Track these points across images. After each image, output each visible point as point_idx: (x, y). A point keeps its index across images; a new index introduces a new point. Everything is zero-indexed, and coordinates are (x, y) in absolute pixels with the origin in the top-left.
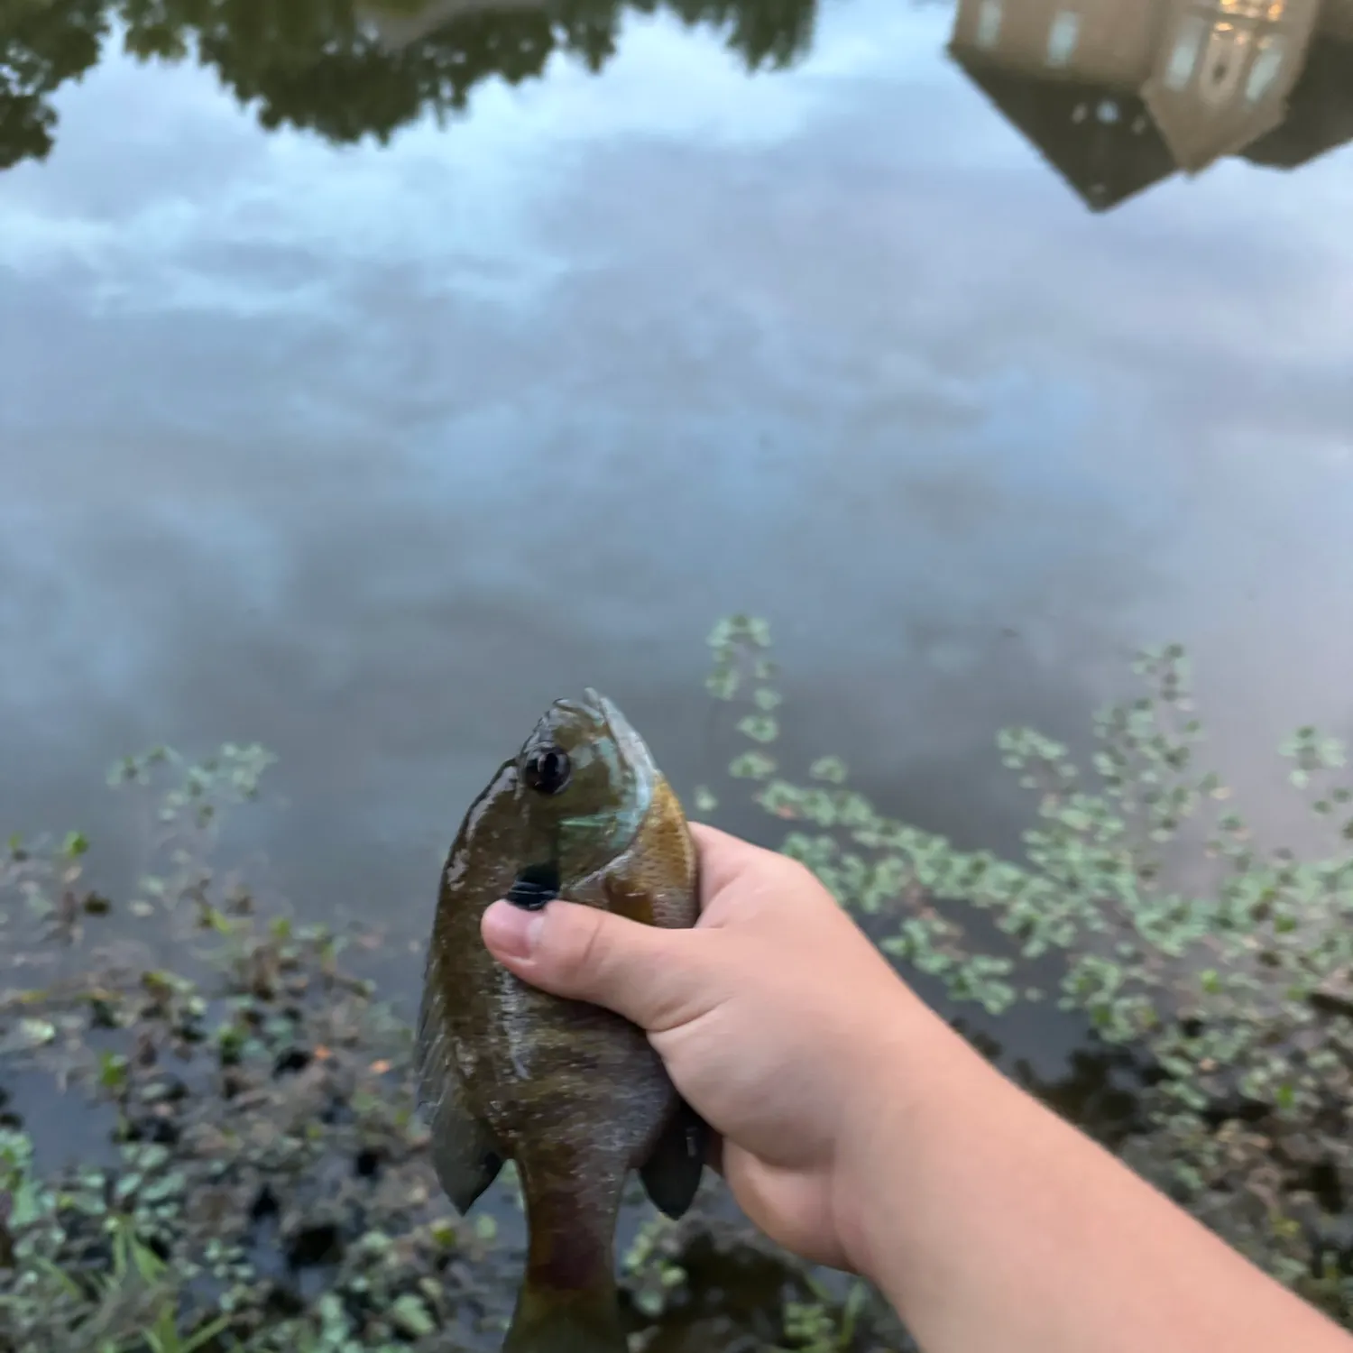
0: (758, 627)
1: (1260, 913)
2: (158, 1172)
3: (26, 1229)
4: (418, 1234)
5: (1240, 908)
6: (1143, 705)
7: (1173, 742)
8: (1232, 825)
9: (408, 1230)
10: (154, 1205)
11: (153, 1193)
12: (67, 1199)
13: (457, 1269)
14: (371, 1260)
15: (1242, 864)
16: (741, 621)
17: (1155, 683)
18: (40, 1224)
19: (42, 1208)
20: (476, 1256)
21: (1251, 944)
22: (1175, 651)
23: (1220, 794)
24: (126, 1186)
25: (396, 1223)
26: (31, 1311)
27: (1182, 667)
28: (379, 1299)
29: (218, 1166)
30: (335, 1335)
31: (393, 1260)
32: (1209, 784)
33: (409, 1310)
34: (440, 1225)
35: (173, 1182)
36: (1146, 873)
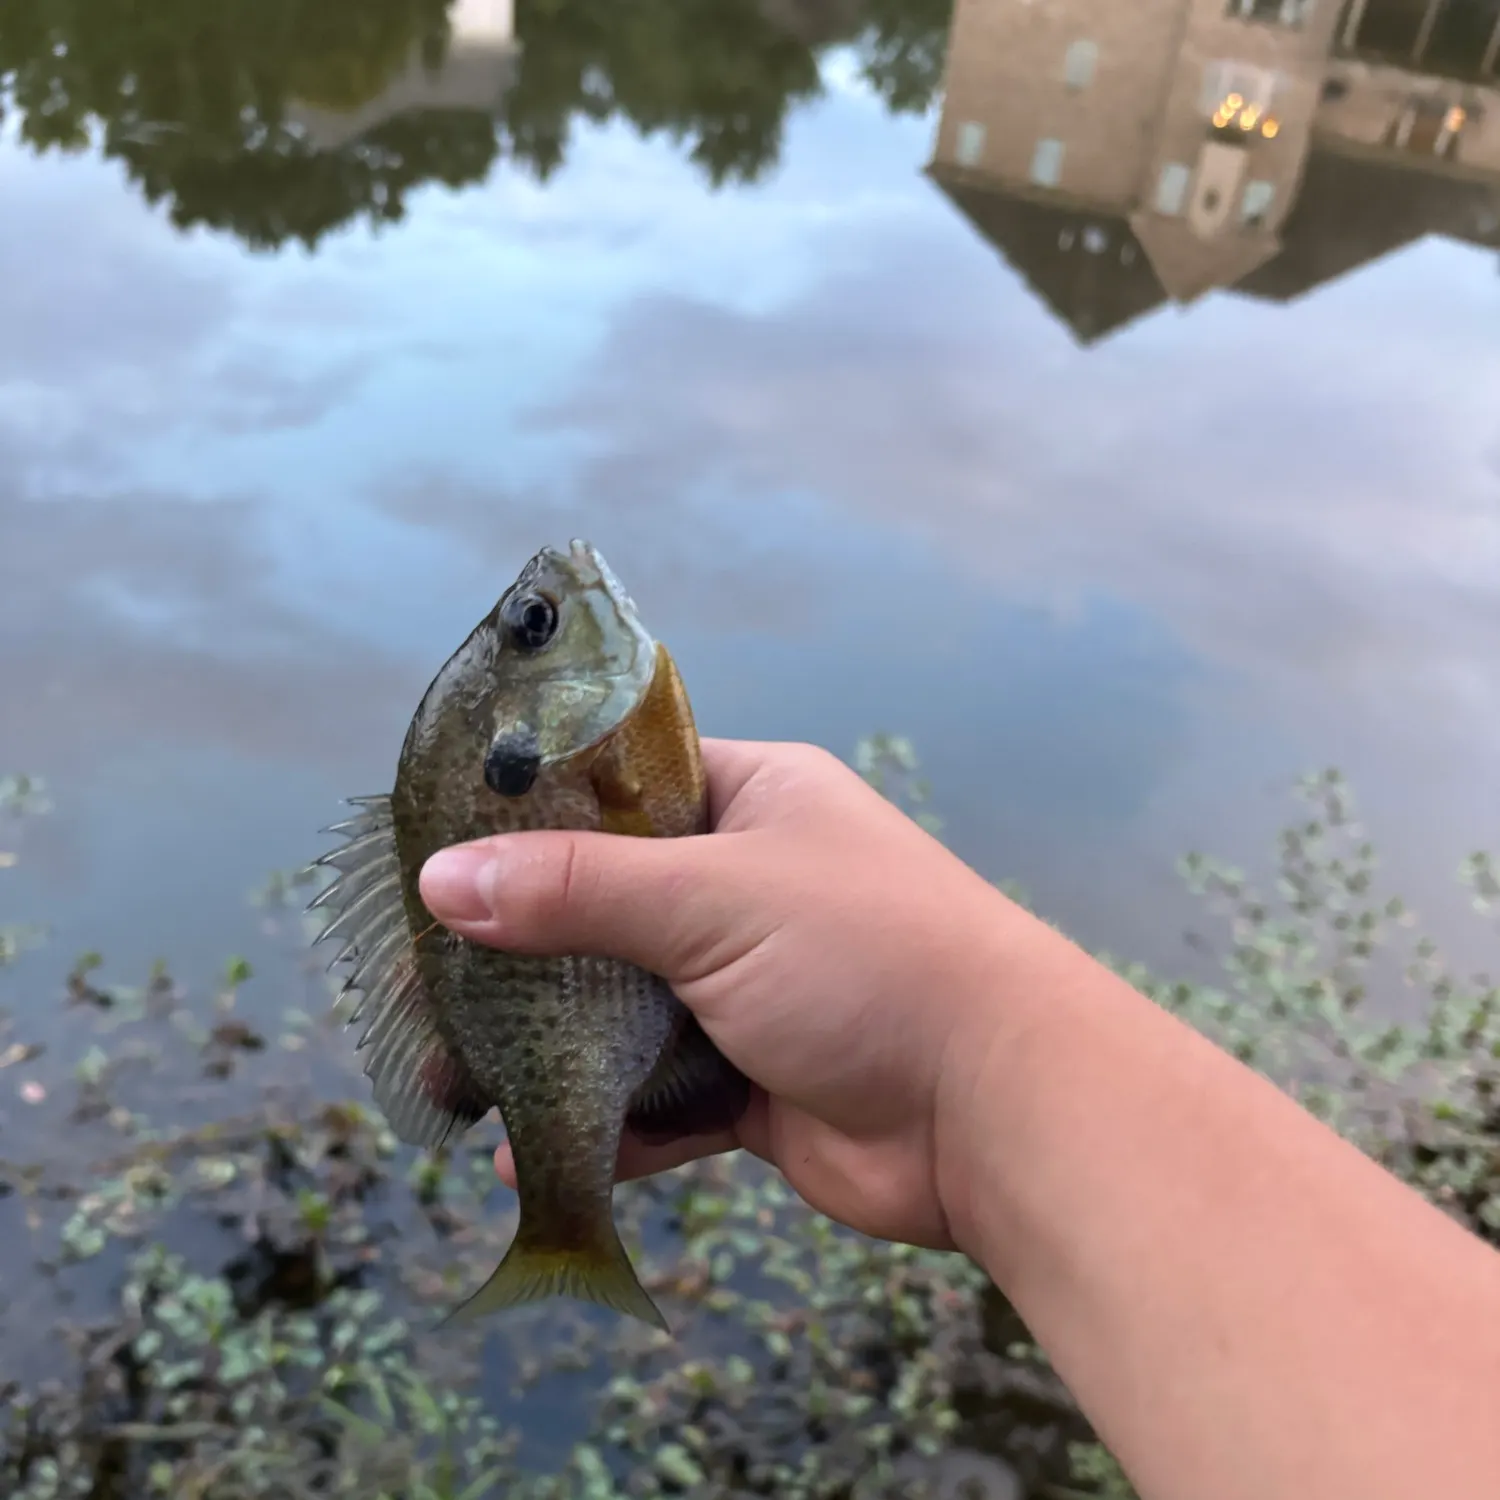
0: (902, 748)
1: (1471, 1038)
2: (378, 1319)
3: (240, 1385)
4: (669, 1379)
5: (1451, 1035)
6: (1312, 830)
7: (1352, 868)
8: (1424, 950)
9: (657, 1375)
10: (378, 1356)
11: (373, 1343)
12: (282, 1352)
13: (715, 1417)
14: (625, 1408)
15: (1441, 990)
16: (881, 742)
17: (1319, 811)
18: (256, 1377)
19: (254, 1359)
20: (737, 1402)
21: (1466, 1070)
22: (1332, 776)
23: (1407, 919)
24: (343, 1335)
25: (645, 1367)
26: (265, 1469)
27: (1342, 790)
28: (640, 1448)
29: (439, 1313)
30: (600, 1488)
31: (648, 1407)
32: (1393, 909)
33: (672, 1458)
34: (690, 1369)
35: (395, 1330)
36: (1349, 1000)
